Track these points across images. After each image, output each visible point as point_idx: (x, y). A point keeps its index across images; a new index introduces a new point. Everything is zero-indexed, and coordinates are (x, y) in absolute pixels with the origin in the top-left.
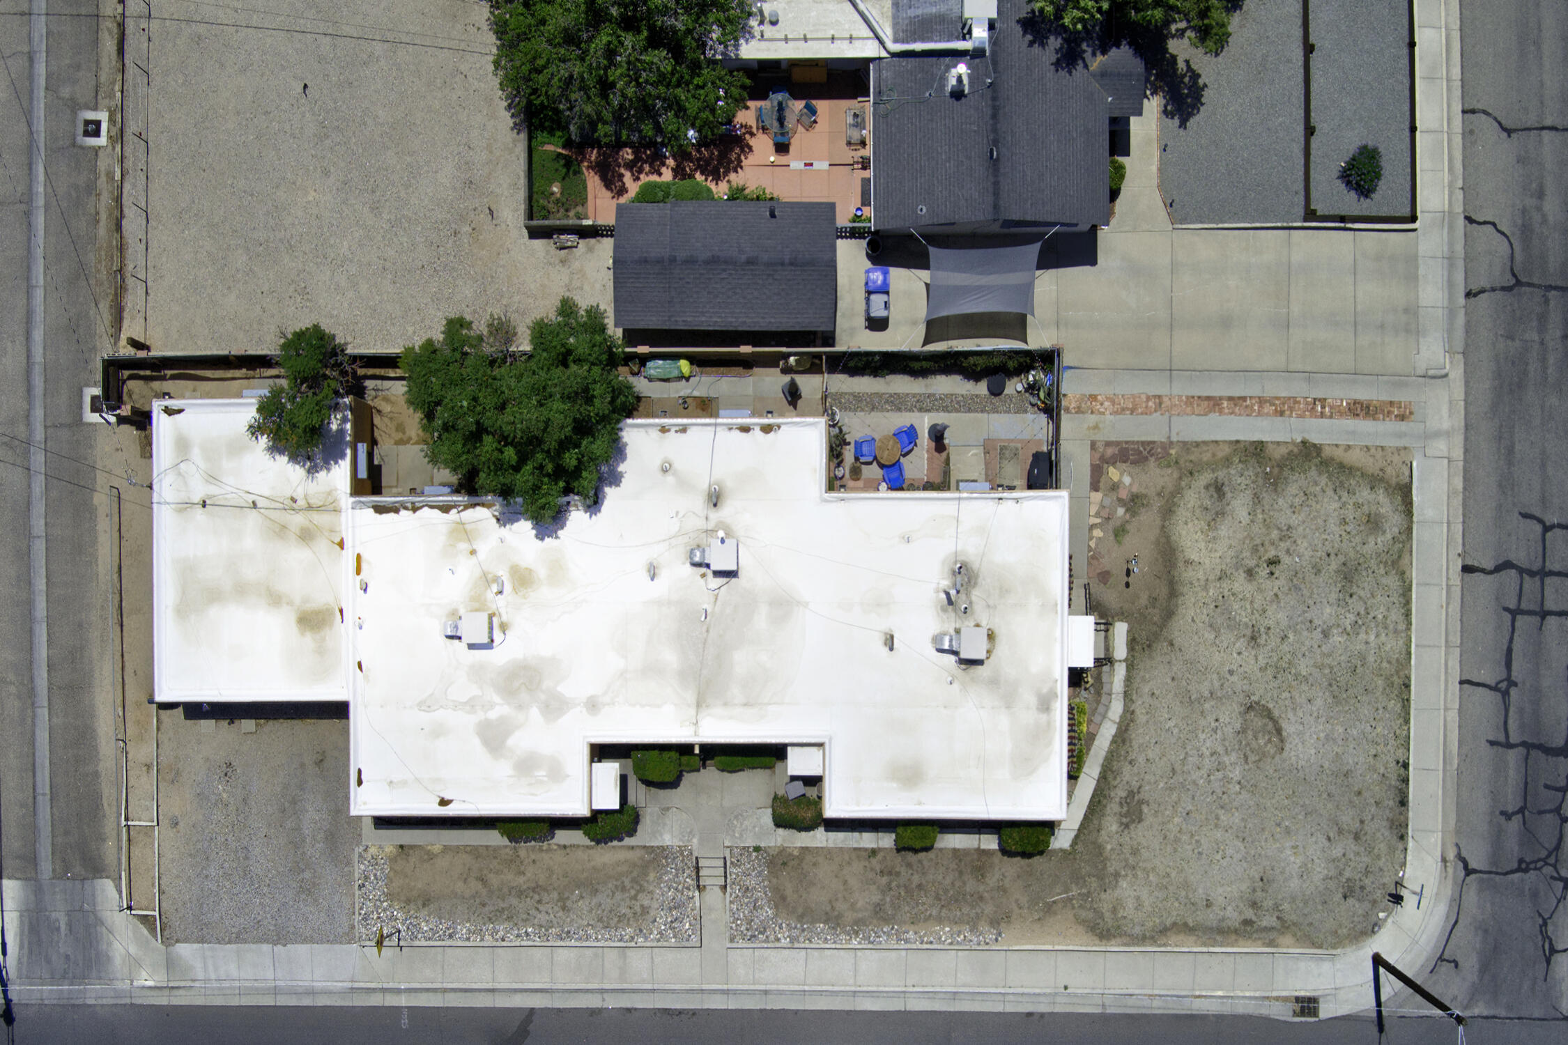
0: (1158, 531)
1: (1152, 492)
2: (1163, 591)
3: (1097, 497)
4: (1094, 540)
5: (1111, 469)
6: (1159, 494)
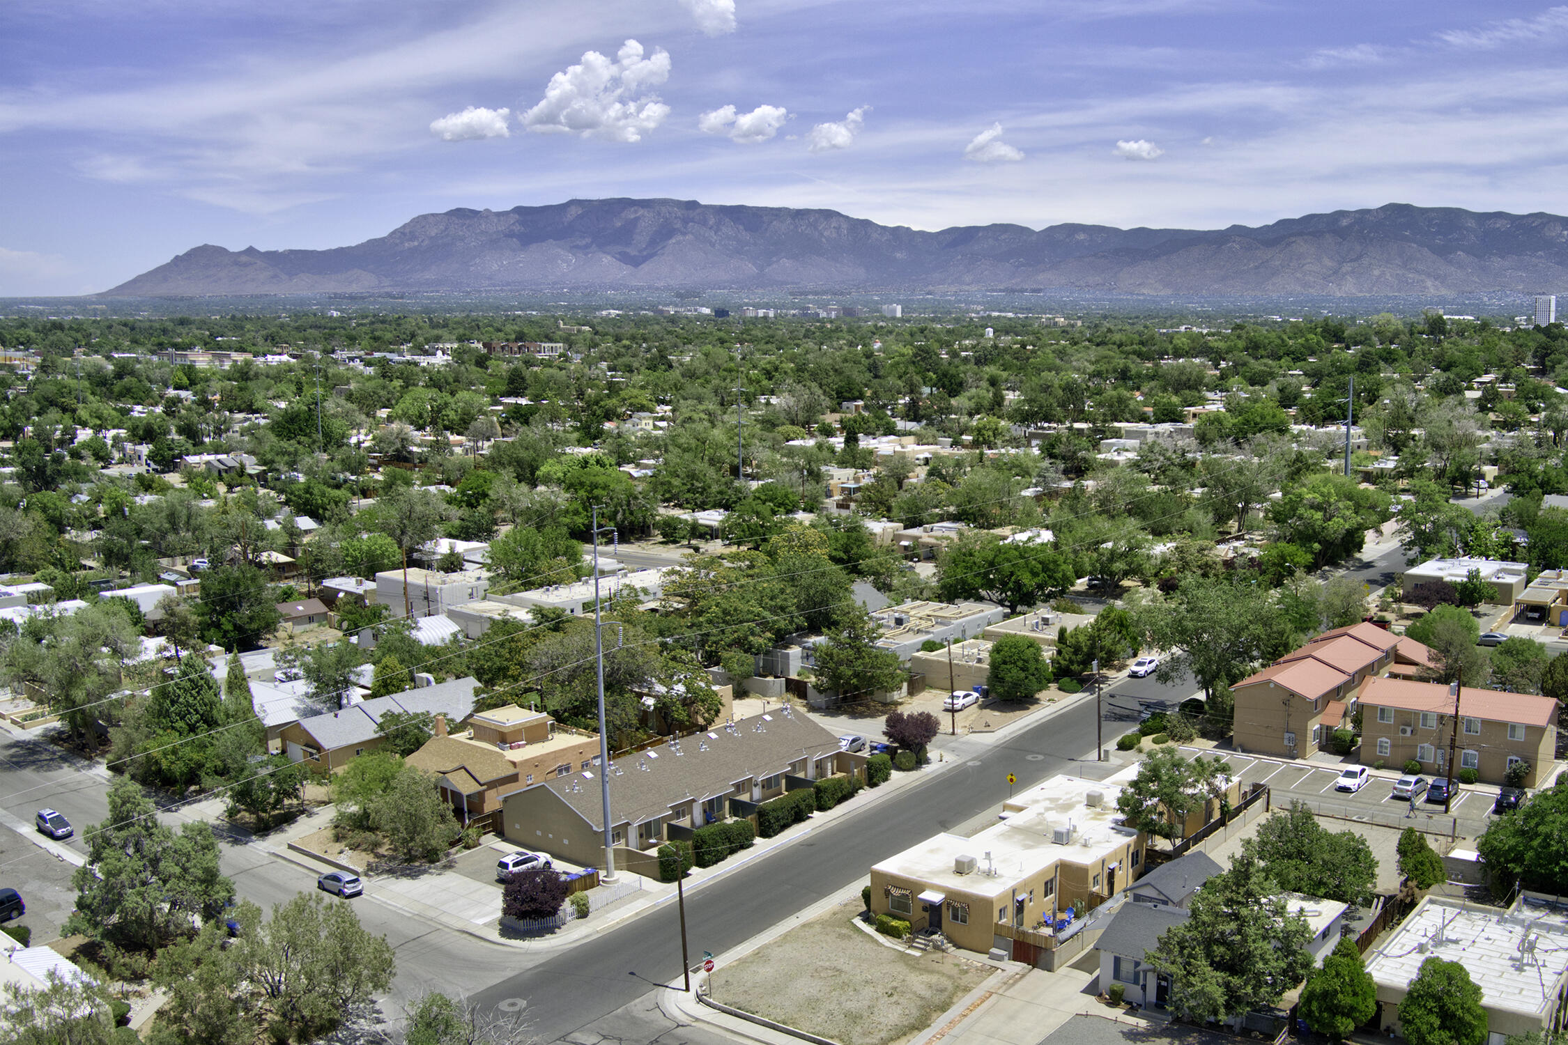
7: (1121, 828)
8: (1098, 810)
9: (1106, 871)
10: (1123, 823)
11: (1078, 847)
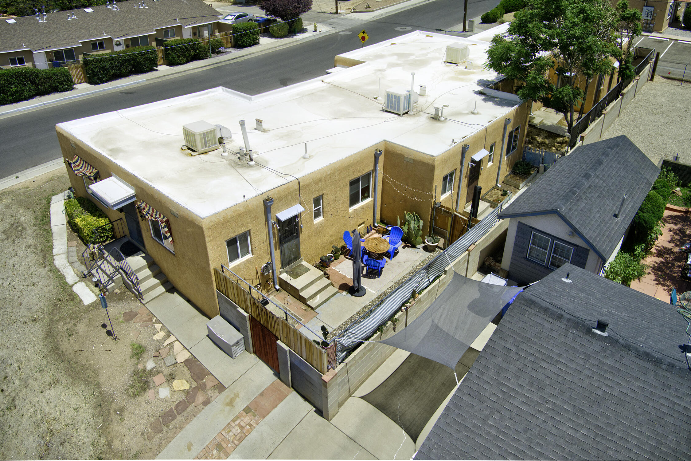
0: (102, 381)
1: (130, 405)
2: (66, 345)
3: (182, 356)
4: (159, 330)
5: (186, 386)
6: (122, 409)
7: (493, 92)
8: (461, 68)
9: (467, 165)
10: (496, 86)
11: (423, 120)
